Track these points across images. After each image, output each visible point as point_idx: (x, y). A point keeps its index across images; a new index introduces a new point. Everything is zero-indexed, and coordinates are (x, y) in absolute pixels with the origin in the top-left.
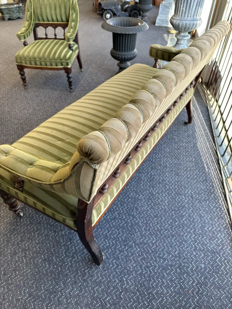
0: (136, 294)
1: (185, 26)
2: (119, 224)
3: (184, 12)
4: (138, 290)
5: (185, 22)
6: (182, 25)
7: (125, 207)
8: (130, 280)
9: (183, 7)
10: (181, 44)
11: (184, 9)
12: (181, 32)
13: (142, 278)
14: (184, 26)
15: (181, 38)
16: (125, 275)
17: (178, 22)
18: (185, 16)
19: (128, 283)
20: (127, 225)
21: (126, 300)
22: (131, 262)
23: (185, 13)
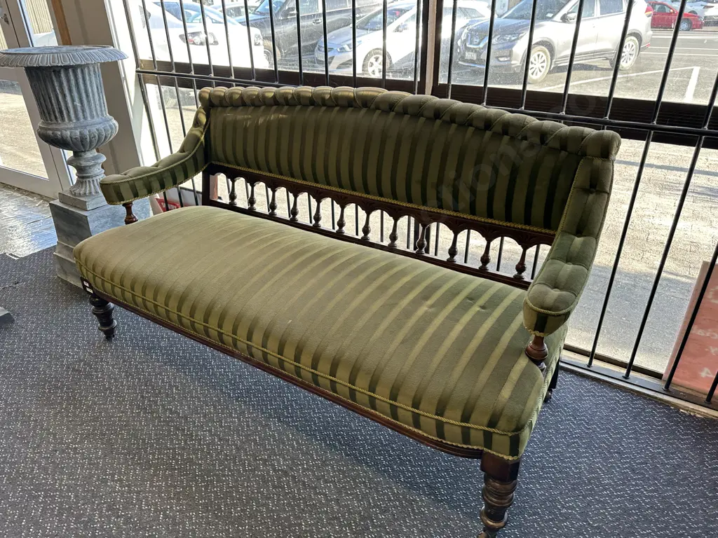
0: (590, 501)
1: (99, 136)
2: (446, 483)
3: (79, 109)
4: (584, 497)
5: (94, 129)
6: (90, 136)
7: (410, 461)
8: (566, 503)
9: (73, 101)
10: (92, 177)
11: (78, 104)
12: (85, 152)
13: (563, 484)
14: (97, 137)
15: (92, 164)
16: (556, 507)
17: (78, 132)
18: (85, 118)
19: (572, 508)
20: (453, 470)
21: (602, 520)
22: (531, 489)
23: (83, 111)
